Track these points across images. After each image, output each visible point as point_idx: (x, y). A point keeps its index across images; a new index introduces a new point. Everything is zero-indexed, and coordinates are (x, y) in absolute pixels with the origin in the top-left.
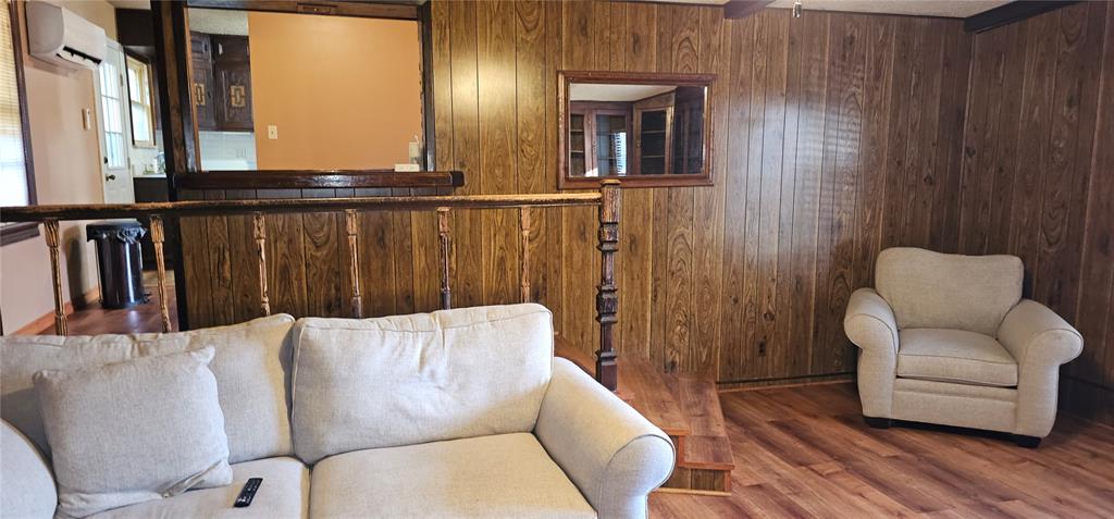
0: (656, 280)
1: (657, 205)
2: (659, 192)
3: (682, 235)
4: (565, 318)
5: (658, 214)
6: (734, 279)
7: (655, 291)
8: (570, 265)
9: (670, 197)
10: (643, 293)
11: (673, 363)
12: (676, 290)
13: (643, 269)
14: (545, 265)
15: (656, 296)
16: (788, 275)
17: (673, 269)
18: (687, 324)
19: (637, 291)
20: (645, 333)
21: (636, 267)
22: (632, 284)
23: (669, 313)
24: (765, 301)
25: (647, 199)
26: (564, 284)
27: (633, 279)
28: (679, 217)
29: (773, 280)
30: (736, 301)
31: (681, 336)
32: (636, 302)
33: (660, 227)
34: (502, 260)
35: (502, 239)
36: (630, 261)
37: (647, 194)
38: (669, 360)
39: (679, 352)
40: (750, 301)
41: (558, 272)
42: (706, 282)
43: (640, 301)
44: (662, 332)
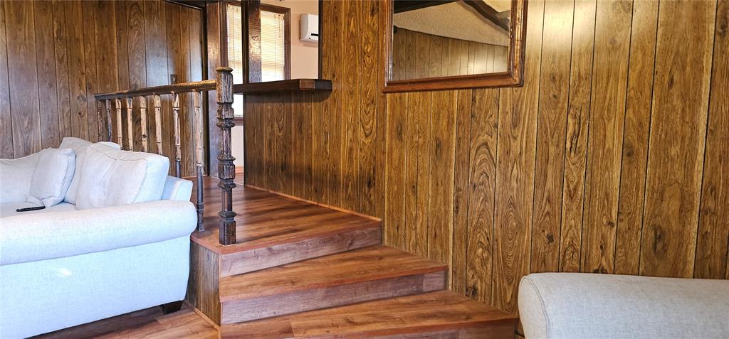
0: (458, 190)
1: (461, 108)
2: (463, 94)
3: (486, 144)
4: (386, 208)
5: (462, 119)
6: (548, 208)
7: (457, 201)
8: (391, 162)
9: (474, 100)
10: (446, 203)
11: (475, 290)
12: (477, 205)
13: (447, 176)
14: (375, 158)
15: (457, 208)
16: (638, 222)
17: (476, 181)
18: (490, 249)
19: (440, 198)
20: (448, 246)
21: (440, 173)
22: (437, 190)
23: (471, 229)
24: (595, 252)
25: (451, 101)
26: (386, 177)
27: (437, 184)
28: (482, 123)
29: (611, 224)
30: (550, 238)
31: (484, 262)
32: (440, 209)
33: (463, 132)
34: (351, 149)
35: (351, 133)
36: (435, 165)
37: (451, 96)
38: (471, 283)
39: (480, 278)
40: (572, 245)
41: (382, 166)
42: (512, 204)
43: (442, 208)
44: (464, 250)
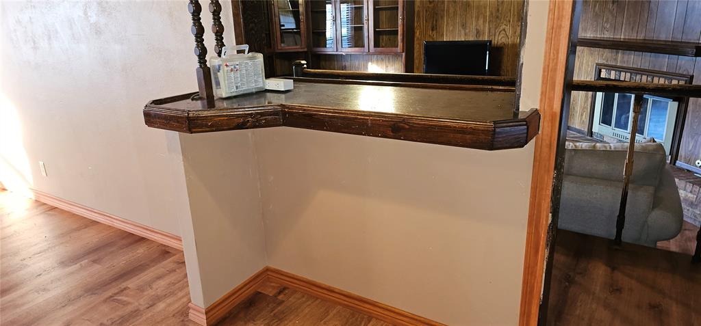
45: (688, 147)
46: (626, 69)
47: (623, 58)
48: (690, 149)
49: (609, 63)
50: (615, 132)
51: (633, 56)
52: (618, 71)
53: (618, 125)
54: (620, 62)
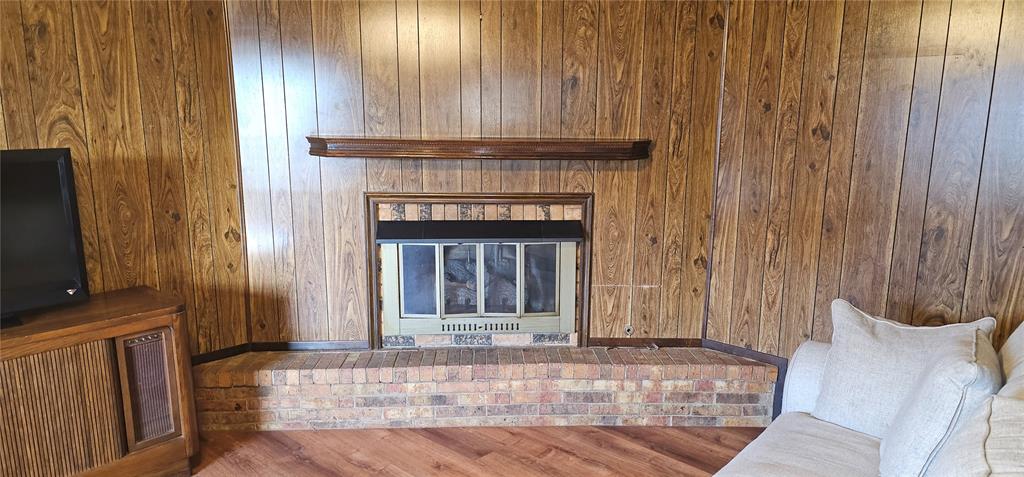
45: (606, 310)
46: (447, 199)
47: (436, 176)
48: (609, 312)
49: (399, 189)
50: (445, 322)
51: (459, 172)
52: (426, 204)
53: (451, 308)
54: (430, 184)
